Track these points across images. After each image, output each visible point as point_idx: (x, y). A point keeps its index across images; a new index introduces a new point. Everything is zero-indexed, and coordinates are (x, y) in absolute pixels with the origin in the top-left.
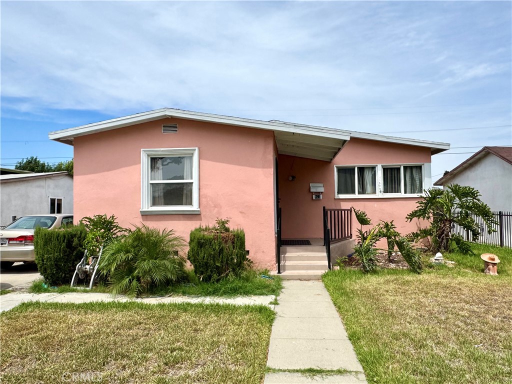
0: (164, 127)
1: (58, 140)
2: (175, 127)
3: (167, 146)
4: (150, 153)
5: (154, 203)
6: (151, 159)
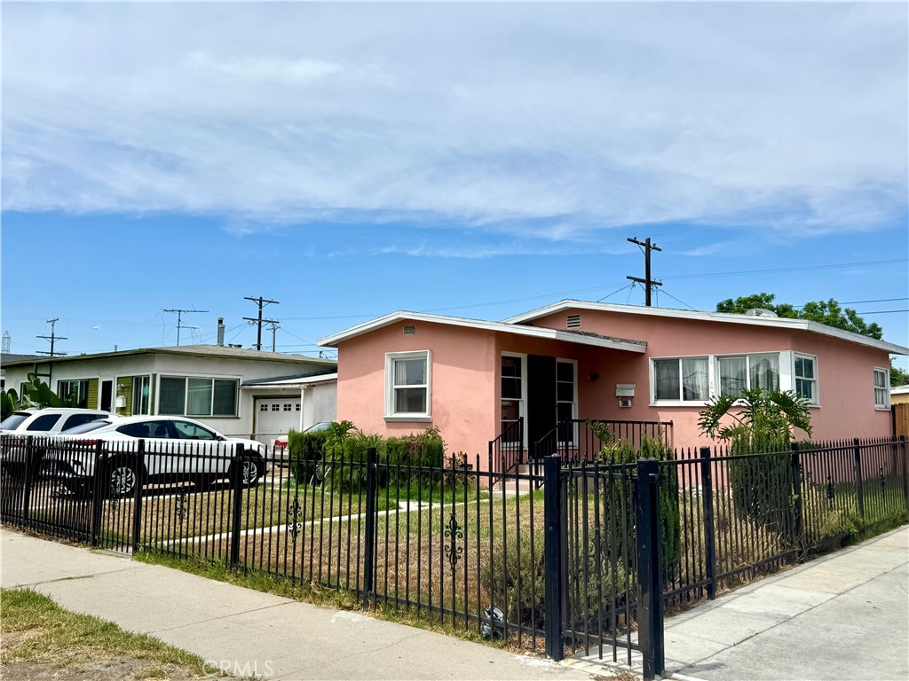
0: (406, 328)
1: (327, 345)
2: (413, 329)
3: (407, 348)
4: (394, 357)
5: (398, 410)
6: (396, 362)
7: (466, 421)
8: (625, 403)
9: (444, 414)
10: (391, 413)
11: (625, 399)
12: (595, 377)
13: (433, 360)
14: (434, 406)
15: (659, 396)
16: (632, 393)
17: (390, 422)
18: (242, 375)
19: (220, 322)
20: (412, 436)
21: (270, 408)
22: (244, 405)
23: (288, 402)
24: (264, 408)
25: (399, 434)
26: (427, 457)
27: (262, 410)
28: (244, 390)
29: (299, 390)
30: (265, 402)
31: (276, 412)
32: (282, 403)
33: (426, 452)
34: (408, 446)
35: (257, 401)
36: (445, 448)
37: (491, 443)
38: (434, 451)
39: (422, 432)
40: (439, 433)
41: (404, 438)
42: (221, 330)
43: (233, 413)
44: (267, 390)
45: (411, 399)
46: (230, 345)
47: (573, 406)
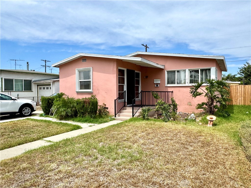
0: (83, 60)
2: (86, 59)
3: (83, 66)
4: (79, 70)
5: (81, 89)
6: (80, 72)
7: (106, 92)
8: (157, 86)
9: (97, 90)
10: (78, 90)
11: (157, 84)
12: (147, 77)
13: (93, 71)
14: (94, 87)
15: (168, 83)
16: (159, 82)
17: (78, 93)
18: (33, 78)
19: (28, 63)
20: (86, 98)
21: (42, 88)
22: (34, 88)
23: (47, 86)
24: (40, 88)
25: (81, 97)
26: (92, 106)
27: (40, 89)
28: (34, 83)
29: (50, 83)
30: (41, 87)
31: (44, 89)
32: (46, 87)
33: (91, 104)
34: (85, 102)
35: (38, 87)
36: (98, 102)
37: (115, 100)
38: (94, 104)
39: (90, 96)
40: (96, 97)
41: (83, 99)
42: (28, 65)
43: (31, 90)
44: (41, 83)
45: (86, 85)
46: (31, 70)
47: (139, 87)
